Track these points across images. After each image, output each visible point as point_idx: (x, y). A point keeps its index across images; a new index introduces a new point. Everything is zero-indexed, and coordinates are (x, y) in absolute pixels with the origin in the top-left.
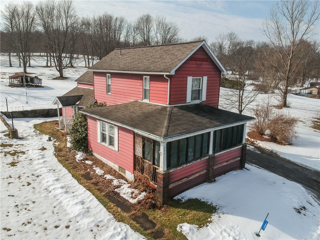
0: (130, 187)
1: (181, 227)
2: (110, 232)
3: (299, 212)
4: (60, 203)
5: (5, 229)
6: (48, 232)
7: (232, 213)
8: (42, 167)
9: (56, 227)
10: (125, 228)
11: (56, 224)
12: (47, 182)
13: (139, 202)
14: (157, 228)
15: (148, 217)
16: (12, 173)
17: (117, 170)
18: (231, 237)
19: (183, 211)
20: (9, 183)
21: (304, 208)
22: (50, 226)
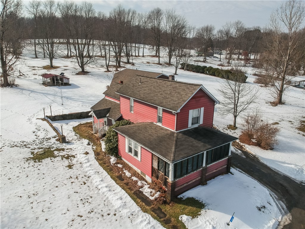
0: (149, 188)
1: (181, 217)
2: (140, 219)
3: (260, 210)
4: (108, 198)
5: (79, 216)
6: (105, 217)
7: (214, 210)
8: (90, 170)
9: (109, 214)
10: (148, 216)
11: (108, 212)
12: (96, 182)
13: (156, 199)
14: (167, 217)
15: (161, 210)
16: (72, 175)
17: (140, 173)
18: (211, 225)
19: (183, 206)
20: (72, 183)
21: (264, 207)
22: (105, 214)
